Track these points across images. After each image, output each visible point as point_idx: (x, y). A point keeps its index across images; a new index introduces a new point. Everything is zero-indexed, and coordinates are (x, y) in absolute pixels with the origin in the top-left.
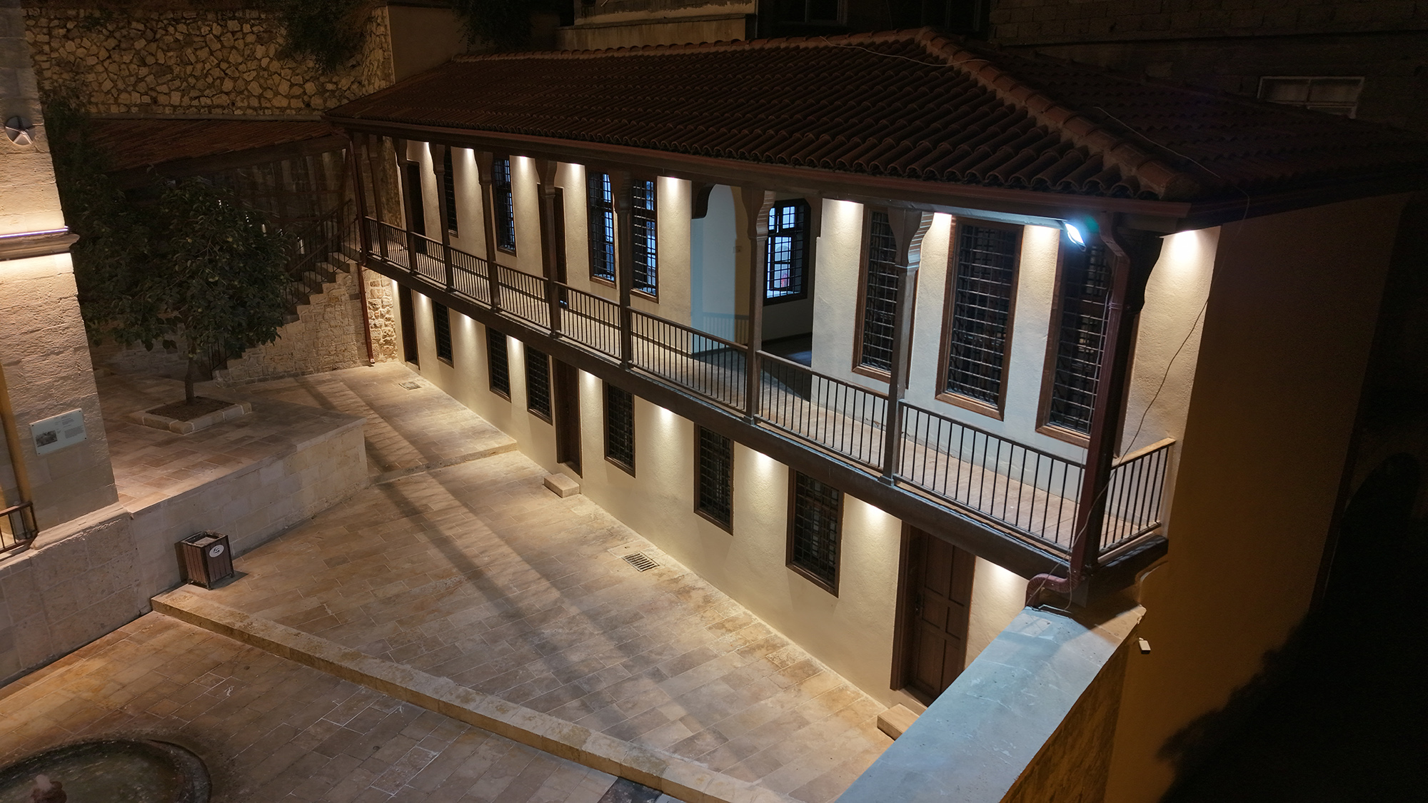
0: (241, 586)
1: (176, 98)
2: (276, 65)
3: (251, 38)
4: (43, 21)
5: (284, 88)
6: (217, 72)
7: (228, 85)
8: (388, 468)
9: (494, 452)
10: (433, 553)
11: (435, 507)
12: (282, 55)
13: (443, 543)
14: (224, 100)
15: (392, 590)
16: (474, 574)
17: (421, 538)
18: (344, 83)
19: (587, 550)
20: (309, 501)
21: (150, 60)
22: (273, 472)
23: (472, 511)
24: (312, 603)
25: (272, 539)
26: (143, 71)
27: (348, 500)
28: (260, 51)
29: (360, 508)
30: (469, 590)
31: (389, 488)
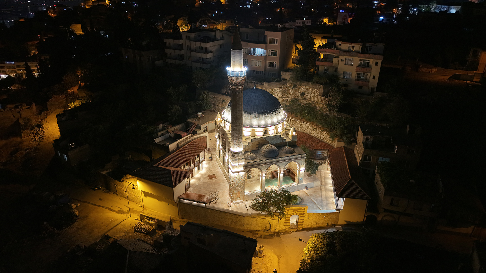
0: (308, 190)
1: (319, 137)
2: (328, 138)
3: (327, 135)
4: (310, 125)
5: (328, 140)
6: (323, 136)
7: (324, 138)
8: (321, 185)
9: (330, 186)
10: (320, 193)
11: (323, 190)
12: (329, 137)
13: (321, 193)
14: (323, 139)
15: (316, 195)
16: (322, 196)
17: (320, 192)
18: (334, 142)
19: (330, 198)
20: (314, 186)
21: (318, 132)
22: (313, 183)
23: (325, 191)
24: (311, 194)
25: (311, 188)
26: (317, 133)
27: (317, 186)
28: (327, 136)
29: (318, 187)
30: (321, 197)
31: (321, 186)
